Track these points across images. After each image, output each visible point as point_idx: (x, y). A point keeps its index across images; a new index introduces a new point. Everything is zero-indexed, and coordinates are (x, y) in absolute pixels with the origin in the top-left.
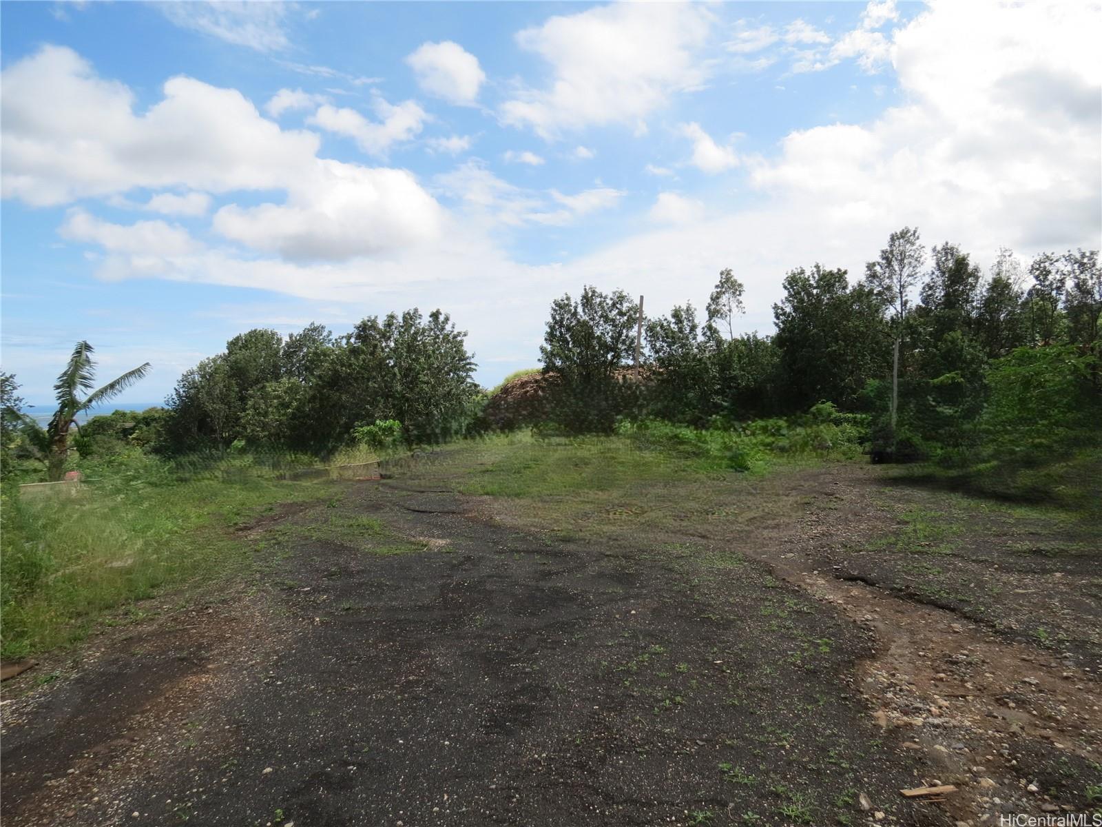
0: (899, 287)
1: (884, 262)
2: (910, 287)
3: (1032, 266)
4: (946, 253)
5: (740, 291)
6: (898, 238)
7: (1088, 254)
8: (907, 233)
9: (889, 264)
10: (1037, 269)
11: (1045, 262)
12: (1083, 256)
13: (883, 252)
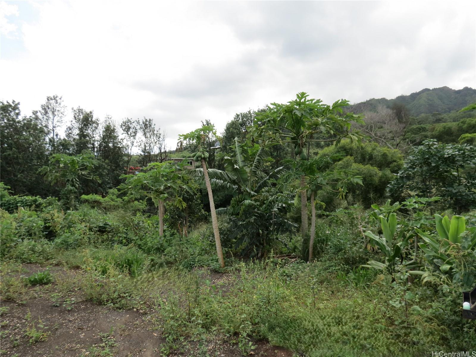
0: (52, 127)
1: (43, 111)
2: (58, 127)
3: (122, 124)
4: (79, 111)
6: (52, 99)
7: (148, 120)
8: (57, 97)
9: (46, 113)
10: (124, 126)
11: (128, 122)
12: (146, 121)
13: (42, 105)
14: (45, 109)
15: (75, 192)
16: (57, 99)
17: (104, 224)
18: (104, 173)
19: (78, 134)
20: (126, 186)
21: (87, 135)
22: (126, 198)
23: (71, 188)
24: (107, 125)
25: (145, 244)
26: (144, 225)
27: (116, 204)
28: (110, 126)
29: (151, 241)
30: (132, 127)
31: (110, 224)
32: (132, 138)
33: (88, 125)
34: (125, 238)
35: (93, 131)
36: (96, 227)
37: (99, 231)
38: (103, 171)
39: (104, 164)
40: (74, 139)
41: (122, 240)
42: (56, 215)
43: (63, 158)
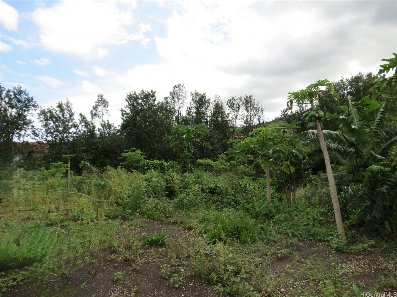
0: (177, 108)
1: (171, 97)
2: (182, 108)
3: (228, 102)
4: (196, 95)
5: (107, 105)
6: (177, 87)
7: (249, 96)
8: (180, 86)
9: (173, 98)
10: (229, 103)
11: (232, 100)
12: (247, 97)
13: (170, 93)
14: (172, 95)
15: (191, 157)
16: (181, 86)
17: (215, 186)
18: (215, 142)
19: (195, 112)
20: (234, 151)
21: (202, 112)
22: (233, 162)
23: (187, 153)
24: (217, 104)
25: (253, 207)
26: (250, 188)
27: (225, 167)
28: (219, 103)
29: (259, 206)
30: (236, 103)
31: (220, 186)
32: (236, 112)
33: (202, 105)
34: (233, 200)
35: (206, 109)
36: (207, 189)
37: (210, 192)
38: (214, 140)
39: (215, 134)
40: (193, 116)
41: (231, 202)
42: (175, 176)
43: (180, 128)
